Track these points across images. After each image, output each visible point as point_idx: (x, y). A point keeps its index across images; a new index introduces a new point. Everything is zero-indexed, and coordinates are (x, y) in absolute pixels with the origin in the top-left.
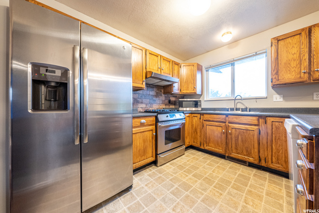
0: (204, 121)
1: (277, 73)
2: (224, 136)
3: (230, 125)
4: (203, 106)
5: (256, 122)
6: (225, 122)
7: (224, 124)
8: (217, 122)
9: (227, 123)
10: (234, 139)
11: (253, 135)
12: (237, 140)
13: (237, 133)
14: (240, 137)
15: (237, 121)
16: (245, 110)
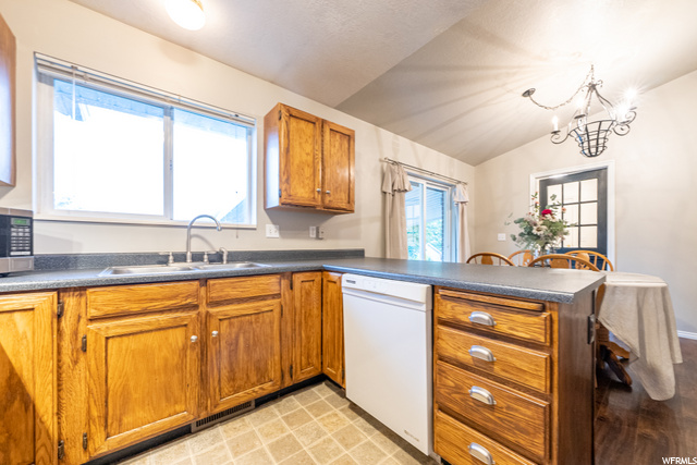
0: (92, 320)
1: (287, 181)
2: (192, 357)
3: (213, 310)
4: (40, 249)
5: (275, 289)
6: (196, 307)
7: (193, 314)
8: (161, 312)
9: (203, 309)
10: (225, 353)
11: (271, 323)
12: (233, 351)
13: (234, 330)
14: (241, 340)
15: (234, 293)
16: (217, 258)
